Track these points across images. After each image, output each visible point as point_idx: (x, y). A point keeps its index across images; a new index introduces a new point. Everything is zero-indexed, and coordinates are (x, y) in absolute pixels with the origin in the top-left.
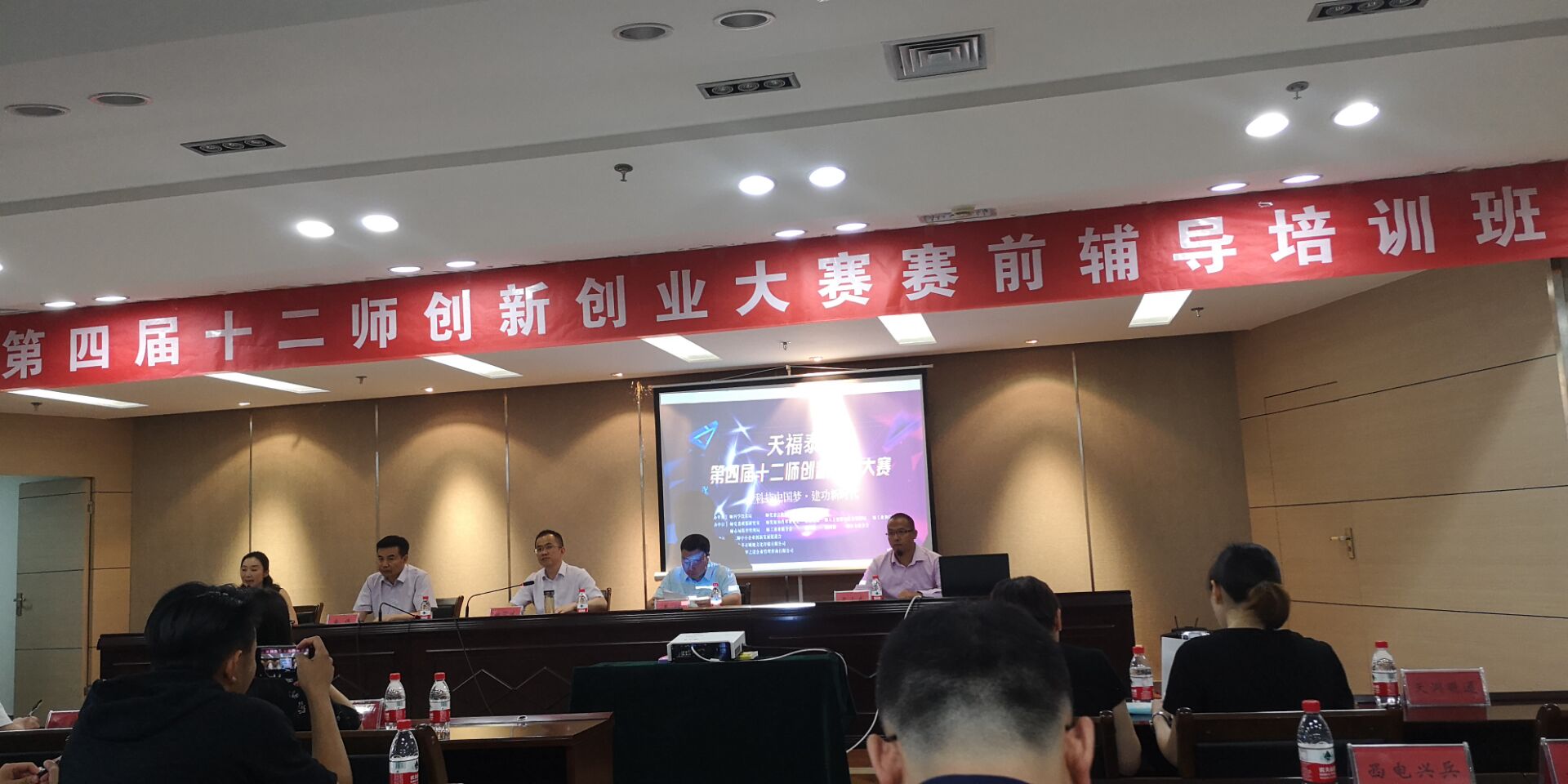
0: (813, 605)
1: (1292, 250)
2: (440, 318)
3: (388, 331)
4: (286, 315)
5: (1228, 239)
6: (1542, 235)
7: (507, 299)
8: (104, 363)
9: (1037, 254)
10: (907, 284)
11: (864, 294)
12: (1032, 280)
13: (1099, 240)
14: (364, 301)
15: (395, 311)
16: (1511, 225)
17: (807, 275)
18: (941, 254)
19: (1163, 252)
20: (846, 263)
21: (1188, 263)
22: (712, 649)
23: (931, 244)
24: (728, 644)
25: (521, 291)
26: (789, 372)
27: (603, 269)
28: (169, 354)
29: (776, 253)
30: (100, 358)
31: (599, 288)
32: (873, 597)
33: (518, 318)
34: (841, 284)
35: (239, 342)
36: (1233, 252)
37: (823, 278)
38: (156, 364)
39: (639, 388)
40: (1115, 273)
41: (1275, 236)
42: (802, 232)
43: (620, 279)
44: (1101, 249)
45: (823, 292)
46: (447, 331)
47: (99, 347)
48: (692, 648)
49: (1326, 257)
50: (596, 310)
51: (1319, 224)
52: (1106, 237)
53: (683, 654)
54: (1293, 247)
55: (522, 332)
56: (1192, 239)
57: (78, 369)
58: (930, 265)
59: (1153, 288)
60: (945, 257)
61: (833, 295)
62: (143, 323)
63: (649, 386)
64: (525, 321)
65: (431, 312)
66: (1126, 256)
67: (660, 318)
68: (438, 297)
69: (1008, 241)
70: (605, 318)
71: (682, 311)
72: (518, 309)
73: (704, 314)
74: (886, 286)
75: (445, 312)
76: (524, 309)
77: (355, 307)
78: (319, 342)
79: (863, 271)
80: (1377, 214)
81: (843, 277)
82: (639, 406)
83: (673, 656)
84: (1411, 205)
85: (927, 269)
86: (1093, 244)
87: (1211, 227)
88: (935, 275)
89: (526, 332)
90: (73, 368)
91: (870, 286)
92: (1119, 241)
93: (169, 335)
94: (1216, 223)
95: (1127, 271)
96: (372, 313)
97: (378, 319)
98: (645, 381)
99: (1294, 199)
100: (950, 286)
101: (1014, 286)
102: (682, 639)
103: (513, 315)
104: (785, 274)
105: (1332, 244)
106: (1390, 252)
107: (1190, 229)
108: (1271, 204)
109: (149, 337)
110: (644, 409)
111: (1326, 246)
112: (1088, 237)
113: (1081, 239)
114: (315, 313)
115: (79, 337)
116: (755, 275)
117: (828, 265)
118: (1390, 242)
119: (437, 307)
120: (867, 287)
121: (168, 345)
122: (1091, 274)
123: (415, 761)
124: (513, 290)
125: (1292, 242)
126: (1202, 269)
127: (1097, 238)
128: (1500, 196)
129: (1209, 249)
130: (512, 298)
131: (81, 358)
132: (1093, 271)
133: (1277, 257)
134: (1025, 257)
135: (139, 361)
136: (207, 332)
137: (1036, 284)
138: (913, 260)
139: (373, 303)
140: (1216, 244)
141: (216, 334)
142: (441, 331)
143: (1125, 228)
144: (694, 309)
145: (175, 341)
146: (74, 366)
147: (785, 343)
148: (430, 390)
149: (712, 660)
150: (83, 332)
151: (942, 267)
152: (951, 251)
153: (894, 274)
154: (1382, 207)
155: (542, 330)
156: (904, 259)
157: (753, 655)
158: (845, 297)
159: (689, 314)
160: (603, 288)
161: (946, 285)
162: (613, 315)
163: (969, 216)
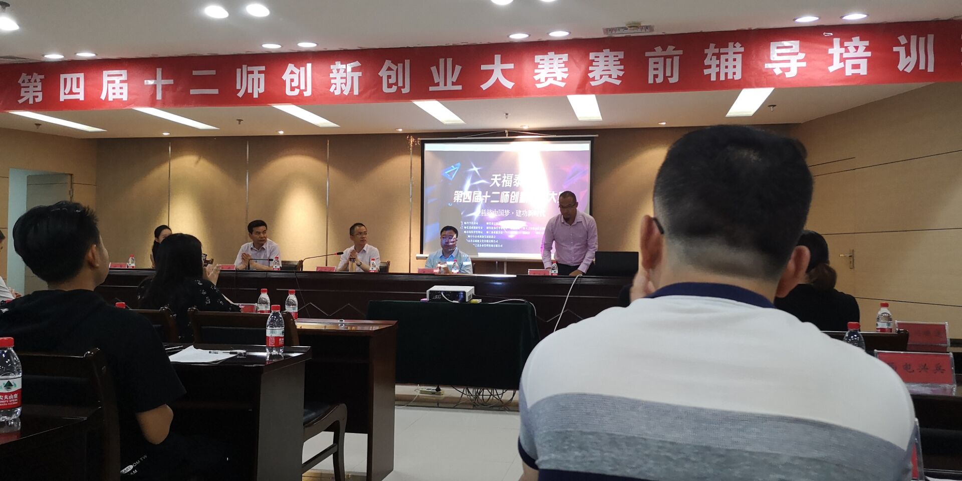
0: (515, 276)
1: (842, 65)
2: (292, 80)
3: (259, 87)
4: (195, 73)
5: (802, 56)
7: (335, 71)
8: (81, 97)
9: (676, 59)
10: (591, 75)
11: (563, 80)
12: (672, 76)
13: (718, 52)
14: (244, 67)
15: (263, 74)
17: (527, 66)
18: (614, 56)
19: (759, 63)
20: (553, 59)
21: (774, 70)
22: (455, 295)
23: (609, 50)
24: (464, 293)
25: (344, 66)
26: (507, 134)
27: (397, 55)
28: (121, 94)
29: (510, 50)
30: (79, 93)
31: (394, 67)
32: (552, 274)
33: (342, 84)
34: (549, 73)
35: (165, 88)
36: (804, 64)
37: (537, 68)
38: (113, 99)
39: (412, 140)
40: (726, 74)
41: (832, 55)
42: (527, 36)
43: (407, 62)
44: (718, 58)
45: (536, 78)
46: (296, 89)
47: (78, 86)
48: (442, 293)
49: (863, 71)
50: (391, 81)
51: (862, 49)
52: (722, 50)
53: (436, 297)
54: (843, 63)
55: (343, 93)
56: (779, 55)
57: (65, 100)
58: (607, 63)
59: (749, 85)
60: (617, 59)
61: (543, 80)
62: (105, 73)
63: (419, 139)
64: (346, 86)
65: (286, 77)
66: (735, 63)
67: (431, 89)
68: (291, 67)
69: (659, 50)
70: (396, 87)
71: (445, 85)
72: (342, 78)
73: (459, 88)
74: (577, 75)
75: (295, 77)
76: (345, 78)
77: (239, 71)
78: (215, 91)
79: (563, 65)
80: (899, 45)
81: (550, 68)
82: (411, 152)
83: (430, 298)
84: (922, 39)
85: (605, 65)
86: (713, 54)
87: (791, 47)
88: (609, 70)
89: (346, 93)
90: (62, 99)
91: (567, 75)
92: (731, 53)
93: (122, 82)
94: (795, 45)
95: (734, 73)
96: (249, 75)
97: (253, 79)
98: (416, 135)
99: (847, 31)
100: (619, 78)
101: (660, 80)
102: (435, 288)
103: (338, 81)
104: (513, 64)
105: (868, 62)
106: (905, 70)
107: (778, 48)
108: (832, 34)
109: (109, 82)
110: (414, 153)
111: (864, 64)
112: (711, 50)
113: (706, 51)
114: (213, 72)
115: (65, 80)
116: (494, 64)
117: (541, 60)
118: (905, 63)
119: (290, 73)
120: (565, 76)
121: (121, 88)
122: (710, 74)
123: (282, 330)
124: (339, 65)
125: (843, 60)
126: (783, 74)
127: (717, 51)
129: (789, 61)
130: (338, 70)
131: (67, 93)
132: (712, 72)
133: (831, 69)
134: (669, 61)
135: (103, 97)
136: (145, 81)
137: (674, 80)
138: (596, 59)
139: (250, 69)
140: (793, 59)
141: (151, 82)
142: (292, 89)
143: (735, 45)
144: (453, 84)
145: (125, 86)
146: (62, 98)
147: (507, 114)
148: (281, 133)
149: (454, 301)
150: (68, 76)
151: (614, 65)
152: (621, 55)
153: (583, 67)
154: (903, 40)
155: (356, 92)
156: (590, 59)
157: (479, 301)
158: (551, 81)
159: (450, 87)
160: (397, 67)
161: (616, 77)
162: (402, 85)
163: (636, 31)
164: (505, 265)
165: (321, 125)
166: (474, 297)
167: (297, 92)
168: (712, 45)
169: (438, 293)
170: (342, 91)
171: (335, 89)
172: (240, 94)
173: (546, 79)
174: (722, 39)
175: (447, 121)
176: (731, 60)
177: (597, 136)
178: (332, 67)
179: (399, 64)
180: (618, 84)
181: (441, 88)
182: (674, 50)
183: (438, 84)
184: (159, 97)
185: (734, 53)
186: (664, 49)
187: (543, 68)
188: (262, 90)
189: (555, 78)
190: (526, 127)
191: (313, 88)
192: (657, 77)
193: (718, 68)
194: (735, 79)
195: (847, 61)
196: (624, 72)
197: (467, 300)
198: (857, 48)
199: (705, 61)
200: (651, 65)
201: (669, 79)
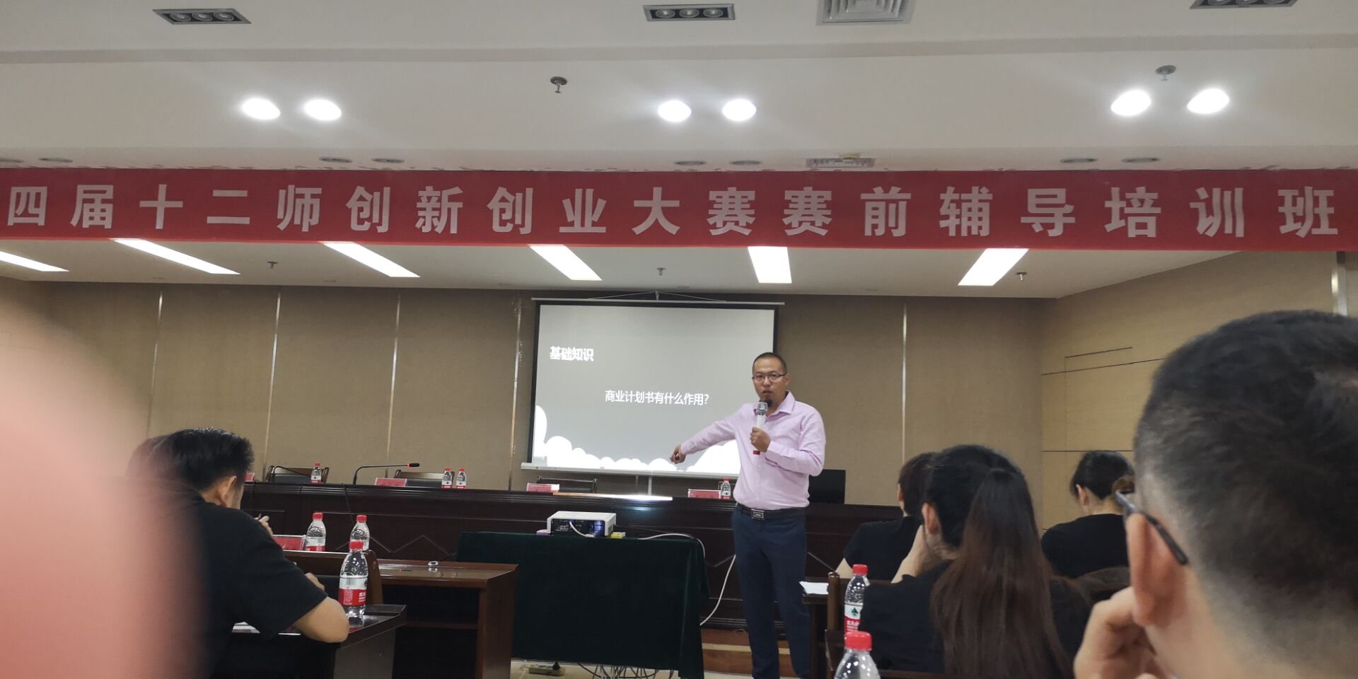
1: (1123, 223)
3: (311, 217)
4: (217, 193)
5: (1069, 209)
6: (1334, 231)
7: (424, 199)
8: (41, 221)
9: (903, 206)
10: (786, 221)
11: (748, 226)
12: (896, 227)
13: (958, 198)
14: (291, 188)
15: (319, 199)
16: (1309, 222)
18: (819, 197)
20: (734, 197)
21: (1031, 224)
22: (588, 525)
23: (811, 188)
24: (603, 523)
25: (438, 193)
26: (657, 297)
27: (515, 181)
28: (103, 219)
29: (673, 183)
30: (37, 215)
31: (510, 197)
33: (433, 217)
34: (727, 216)
35: (169, 213)
36: (1072, 220)
37: (713, 209)
38: (90, 226)
39: (521, 299)
40: (969, 228)
41: (1109, 210)
43: (529, 191)
44: (959, 207)
45: (711, 221)
46: (366, 222)
47: (37, 205)
48: (571, 523)
49: (1151, 231)
50: (505, 217)
51: (1148, 203)
52: (964, 196)
53: (562, 528)
54: (1124, 220)
55: (436, 230)
56: (1038, 206)
57: (15, 223)
58: (808, 206)
60: (822, 200)
61: (720, 224)
62: (81, 188)
63: (532, 298)
64: (439, 220)
65: (353, 204)
66: (981, 214)
67: (563, 230)
68: (360, 191)
69: (879, 191)
70: (512, 225)
71: (583, 225)
73: (602, 230)
75: (366, 205)
76: (439, 209)
77: (282, 193)
78: (246, 221)
79: (748, 206)
80: (1197, 199)
81: (730, 209)
82: (519, 316)
83: (552, 530)
84: (1228, 194)
85: (806, 209)
86: (952, 201)
87: (1055, 196)
88: (812, 215)
89: (439, 229)
90: (10, 223)
92: (975, 200)
93: (104, 201)
94: (1060, 194)
95: (980, 228)
96: (297, 199)
97: (303, 205)
98: (529, 293)
99: (1129, 180)
101: (880, 232)
102: (560, 515)
103: (428, 214)
104: (679, 201)
105: (1158, 221)
106: (1207, 233)
107: (1038, 196)
109: (85, 201)
110: (524, 319)
111: (1152, 223)
112: (949, 195)
113: (942, 196)
114: (244, 194)
115: (19, 195)
116: (652, 199)
117: (718, 197)
118: (1207, 224)
119: (358, 200)
120: (751, 220)
121: (103, 210)
122: (948, 227)
124: (430, 191)
125: (1124, 216)
126: (1045, 232)
127: (956, 196)
128: (1302, 194)
129: (1052, 215)
130: (429, 198)
131: (19, 214)
132: (950, 224)
133: (1109, 228)
134: (892, 207)
135: (74, 222)
136: (140, 202)
137: (900, 232)
138: (794, 200)
139: (299, 191)
140: (1058, 212)
141: (149, 204)
142: (361, 222)
143: (981, 190)
144: (594, 224)
145: (110, 207)
146: (12, 221)
147: (661, 270)
149: (587, 535)
150: (24, 190)
152: (828, 196)
154: (1202, 193)
155: (454, 229)
156: (786, 199)
157: (622, 535)
158: (730, 227)
159: (589, 229)
160: (513, 198)
161: (821, 225)
162: (520, 223)
163: (850, 165)
164: (650, 481)
165: (392, 275)
166: (616, 529)
167: (367, 226)
168: (950, 189)
169: (564, 522)
170: (433, 227)
171: (424, 224)
172: (282, 226)
173: (725, 223)
174: (964, 181)
175: (577, 276)
176: (975, 210)
177: (783, 303)
178: (421, 193)
179: (517, 194)
180: (824, 234)
181: (577, 229)
182: (899, 192)
183: (572, 224)
184: (160, 225)
185: (980, 201)
186: (887, 190)
187: (721, 209)
188: (315, 221)
189: (737, 223)
191: (391, 223)
192: (877, 228)
193: (958, 220)
194: (982, 235)
195: (1129, 218)
196: (830, 219)
197: (606, 534)
198: (1142, 201)
199: (941, 210)
200: (869, 213)
201: (893, 230)
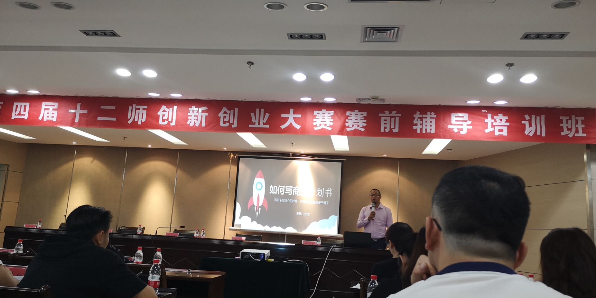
0: (294, 245)
1: (492, 129)
2: (164, 115)
3: (142, 118)
4: (102, 107)
5: (469, 122)
6: (585, 135)
7: (191, 112)
8: (26, 117)
9: (397, 119)
10: (347, 124)
11: (330, 126)
12: (394, 128)
13: (421, 117)
14: (134, 105)
15: (146, 111)
16: (574, 130)
17: (309, 117)
18: (361, 115)
19: (445, 124)
20: (324, 114)
21: (454, 129)
22: (258, 255)
23: (358, 111)
24: (264, 254)
25: (197, 109)
27: (230, 104)
28: (53, 117)
29: (299, 107)
30: (24, 115)
31: (228, 112)
33: (195, 119)
34: (321, 121)
35: (81, 115)
36: (471, 127)
37: (315, 118)
38: (47, 120)
39: (232, 155)
40: (426, 130)
41: (487, 123)
42: (311, 99)
43: (237, 109)
44: (422, 120)
45: (314, 124)
46: (166, 121)
47: (25, 111)
48: (250, 254)
49: (505, 133)
51: (504, 121)
52: (424, 116)
53: (246, 256)
55: (196, 125)
56: (456, 121)
58: (356, 118)
59: (439, 137)
60: (363, 116)
61: (318, 125)
62: (44, 103)
63: (237, 155)
64: (197, 121)
65: (160, 113)
66: (431, 124)
67: (250, 126)
68: (164, 107)
69: (387, 113)
70: (229, 123)
71: (259, 124)
72: (195, 116)
73: (267, 126)
74: (339, 124)
75: (166, 114)
76: (197, 116)
77: (130, 108)
78: (114, 119)
79: (331, 118)
80: (525, 120)
81: (323, 119)
82: (231, 163)
83: (242, 257)
84: (538, 118)
86: (419, 118)
87: (464, 117)
88: (358, 122)
90: (13, 118)
91: (333, 123)
92: (429, 118)
93: (54, 110)
94: (466, 116)
95: (431, 130)
96: (137, 111)
97: (139, 113)
98: (234, 153)
99: (495, 110)
100: (363, 127)
101: (387, 130)
102: (245, 250)
103: (193, 118)
104: (301, 115)
105: (508, 129)
106: (529, 134)
107: (456, 117)
108: (487, 111)
109: (45, 109)
111: (505, 129)
112: (417, 115)
113: (415, 116)
114: (114, 108)
115: (17, 106)
116: (289, 114)
117: (317, 114)
118: (529, 131)
119: (163, 111)
120: (332, 124)
121: (53, 113)
122: (417, 129)
124: (194, 108)
125: (493, 126)
126: (459, 132)
128: (571, 119)
129: (462, 125)
130: (193, 111)
131: (17, 114)
132: (418, 128)
133: (487, 131)
134: (393, 119)
135: (40, 118)
136: (69, 110)
137: (396, 130)
138: (350, 115)
139: (138, 107)
140: (465, 124)
141: (73, 111)
142: (163, 121)
143: (431, 113)
144: (264, 124)
145: (56, 112)
146: (13, 117)
147: (293, 144)
148: (150, 146)
149: (257, 260)
150: (19, 104)
151: (361, 120)
152: (365, 114)
153: (343, 120)
154: (527, 117)
155: (203, 125)
156: (347, 115)
157: (272, 260)
158: (323, 126)
159: (262, 126)
160: (230, 112)
161: (362, 127)
162: (232, 123)
163: (375, 101)
164: (286, 236)
165: (176, 143)
166: (270, 257)
167: (166, 123)
168: (418, 113)
169: (247, 254)
170: (195, 124)
171: (191, 122)
172: (130, 122)
173: (320, 125)
174: (424, 109)
175: (256, 145)
176: (429, 122)
177: (345, 160)
178: (190, 109)
179: (231, 110)
180: (363, 131)
181: (257, 126)
182: (396, 113)
183: (254, 124)
184: (77, 120)
185: (431, 118)
186: (390, 113)
187: (319, 119)
188: (144, 120)
189: (326, 125)
190: (302, 152)
191: (176, 120)
192: (386, 128)
193: (422, 126)
194: (431, 133)
195: (496, 127)
196: (366, 124)
197: (266, 259)
198: (501, 120)
199: (414, 121)
200: (383, 122)
201: (393, 130)
